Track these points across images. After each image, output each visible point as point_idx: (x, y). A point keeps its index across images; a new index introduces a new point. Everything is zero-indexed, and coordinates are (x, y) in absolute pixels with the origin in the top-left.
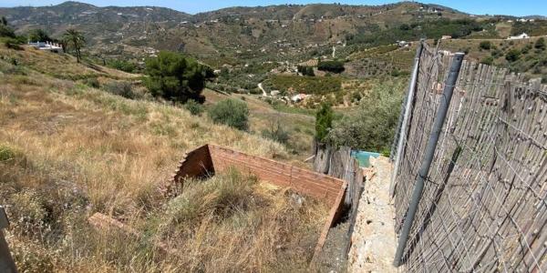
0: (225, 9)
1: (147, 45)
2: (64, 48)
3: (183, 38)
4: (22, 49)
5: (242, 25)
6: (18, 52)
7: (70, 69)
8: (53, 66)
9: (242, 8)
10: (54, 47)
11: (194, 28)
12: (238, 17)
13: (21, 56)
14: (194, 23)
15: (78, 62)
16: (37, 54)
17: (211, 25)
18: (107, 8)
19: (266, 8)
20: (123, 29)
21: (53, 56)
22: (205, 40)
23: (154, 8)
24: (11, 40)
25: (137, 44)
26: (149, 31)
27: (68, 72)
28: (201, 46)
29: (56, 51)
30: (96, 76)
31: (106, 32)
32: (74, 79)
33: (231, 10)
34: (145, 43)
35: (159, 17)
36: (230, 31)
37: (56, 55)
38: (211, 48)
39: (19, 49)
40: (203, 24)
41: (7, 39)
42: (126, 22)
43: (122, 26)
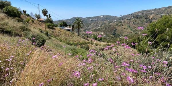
0: (136, 13)
1: (100, 31)
2: (73, 29)
3: (116, 27)
4: (55, 29)
5: (146, 18)
6: (52, 30)
7: (74, 39)
8: (67, 38)
9: (145, 10)
10: (68, 28)
11: (121, 22)
12: (144, 15)
13: (53, 32)
14: (121, 20)
15: (78, 36)
16: (60, 31)
17: (129, 20)
18: (86, 18)
19: (160, 9)
20: (91, 25)
21: (68, 33)
22: (126, 27)
23: (104, 16)
24: (51, 24)
25: (96, 30)
26: (101, 25)
27: (73, 41)
28: (124, 30)
29: (69, 30)
30: (86, 43)
31: (85, 27)
32: (76, 45)
33: (139, 12)
34: (99, 30)
35: (105, 19)
36: (139, 22)
37: (69, 32)
38: (129, 30)
39: (53, 29)
40: (125, 20)
41: (49, 23)
42: (93, 22)
43: (91, 24)
